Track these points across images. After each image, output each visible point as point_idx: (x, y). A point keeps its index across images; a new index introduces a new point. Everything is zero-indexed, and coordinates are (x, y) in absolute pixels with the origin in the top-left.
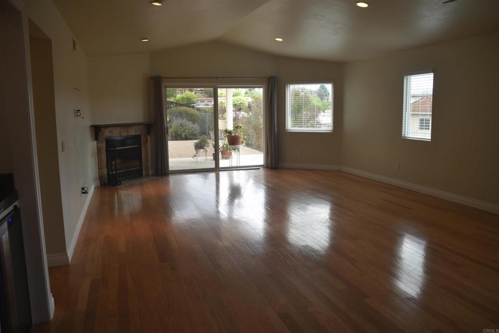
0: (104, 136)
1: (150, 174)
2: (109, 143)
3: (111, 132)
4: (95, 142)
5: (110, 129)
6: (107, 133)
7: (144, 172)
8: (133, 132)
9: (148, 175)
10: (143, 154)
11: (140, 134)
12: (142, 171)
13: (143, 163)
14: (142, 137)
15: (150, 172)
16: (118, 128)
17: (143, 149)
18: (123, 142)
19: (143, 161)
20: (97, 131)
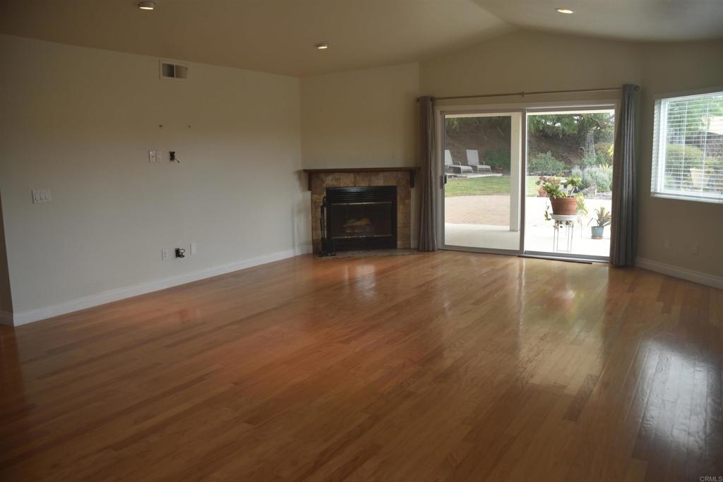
0: (324, 186)
1: (412, 246)
2: (334, 196)
3: (337, 180)
4: (309, 193)
5: (337, 175)
6: (330, 181)
7: (399, 243)
8: (379, 182)
9: (407, 248)
10: (400, 217)
11: (395, 184)
12: (397, 241)
13: (398, 230)
14: (399, 190)
15: (413, 244)
16: (352, 175)
17: (400, 208)
18: (360, 196)
19: (399, 225)
20: (311, 178)
